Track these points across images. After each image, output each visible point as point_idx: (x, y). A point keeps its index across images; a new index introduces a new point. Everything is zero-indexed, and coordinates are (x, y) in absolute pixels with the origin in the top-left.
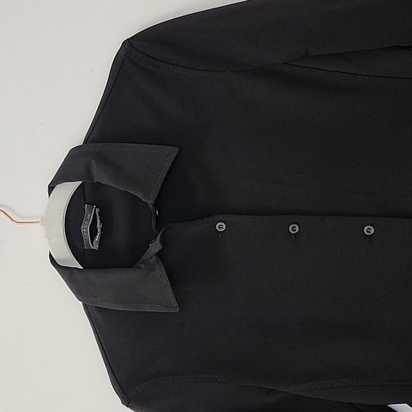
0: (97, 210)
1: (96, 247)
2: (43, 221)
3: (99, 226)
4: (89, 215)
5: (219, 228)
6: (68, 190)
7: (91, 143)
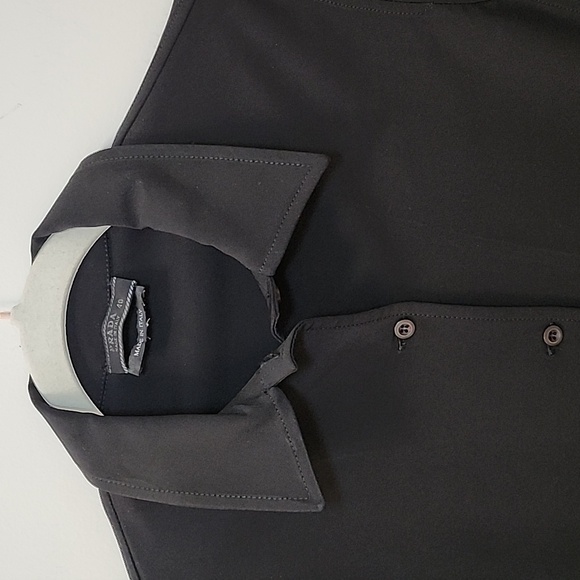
0: (140, 290)
1: (135, 368)
2: (18, 313)
3: (142, 324)
4: (121, 301)
5: (401, 332)
6: (75, 245)
7: (130, 144)
